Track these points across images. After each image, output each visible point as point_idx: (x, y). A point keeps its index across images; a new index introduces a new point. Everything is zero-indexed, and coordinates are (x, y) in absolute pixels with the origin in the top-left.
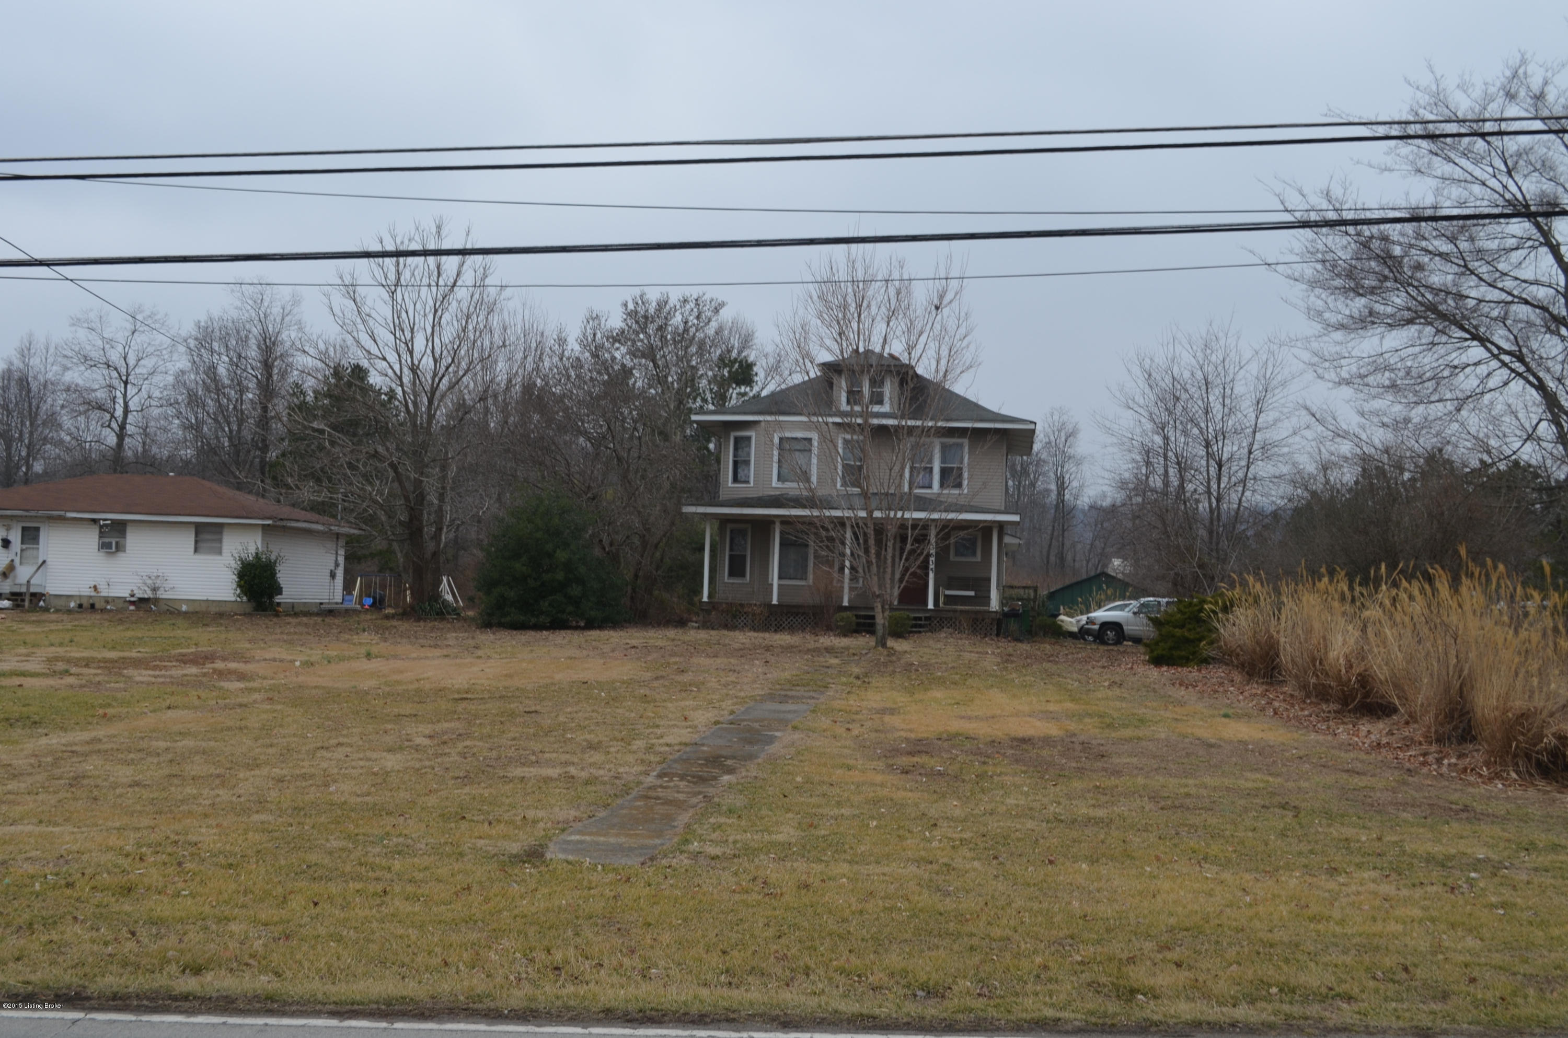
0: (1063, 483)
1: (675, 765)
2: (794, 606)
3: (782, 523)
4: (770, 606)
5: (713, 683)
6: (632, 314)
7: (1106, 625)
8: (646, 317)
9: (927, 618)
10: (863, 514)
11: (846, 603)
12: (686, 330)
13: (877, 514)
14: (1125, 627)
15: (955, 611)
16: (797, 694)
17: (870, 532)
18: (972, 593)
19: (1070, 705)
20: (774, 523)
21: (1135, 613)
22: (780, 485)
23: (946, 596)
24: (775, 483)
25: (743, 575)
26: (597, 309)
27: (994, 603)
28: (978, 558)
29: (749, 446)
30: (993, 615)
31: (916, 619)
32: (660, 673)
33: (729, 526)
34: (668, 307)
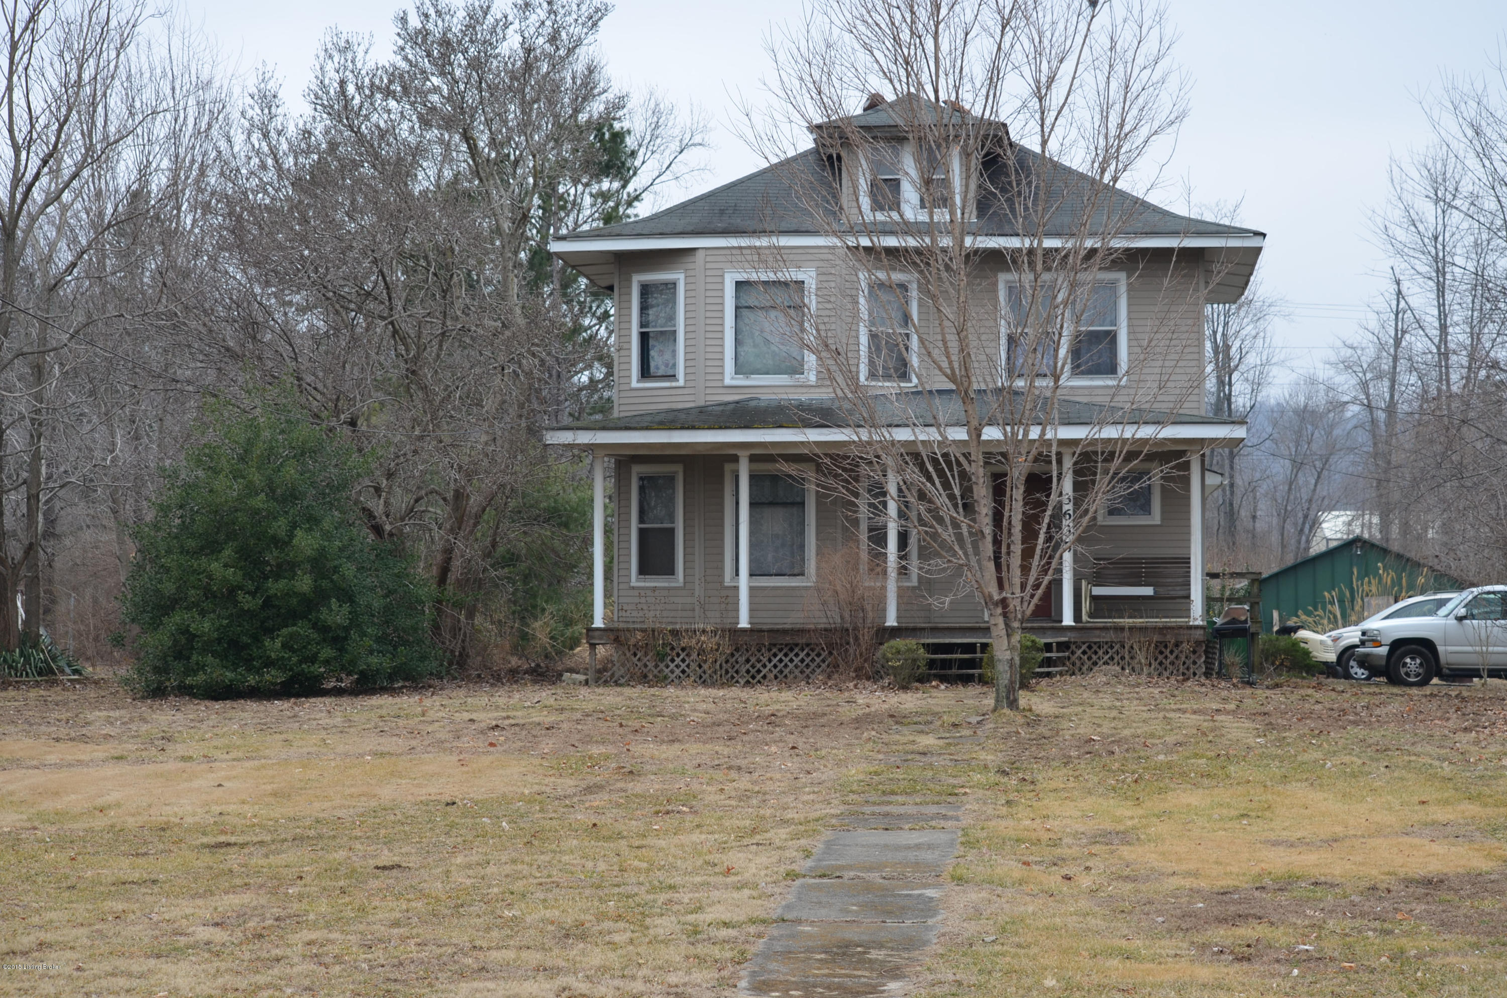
0: (1228, 358)
1: (773, 966)
2: (785, 632)
3: (753, 459)
4: (735, 632)
5: (711, 795)
6: (419, 38)
7: (1402, 646)
8: (445, 42)
9: (1063, 646)
10: (959, 434)
11: (891, 621)
12: (528, 67)
13: (992, 433)
14: (1440, 649)
15: (1121, 629)
16: (901, 810)
17: (979, 473)
18: (1148, 591)
19: (1472, 809)
20: (735, 459)
21: (1460, 619)
22: (741, 381)
23: (1095, 599)
24: (729, 377)
25: (670, 570)
26: (347, 30)
27: (1197, 612)
28: (1156, 518)
29: (673, 300)
30: (1199, 635)
31: (1048, 647)
32: (591, 780)
33: (637, 470)
34: (490, 20)
